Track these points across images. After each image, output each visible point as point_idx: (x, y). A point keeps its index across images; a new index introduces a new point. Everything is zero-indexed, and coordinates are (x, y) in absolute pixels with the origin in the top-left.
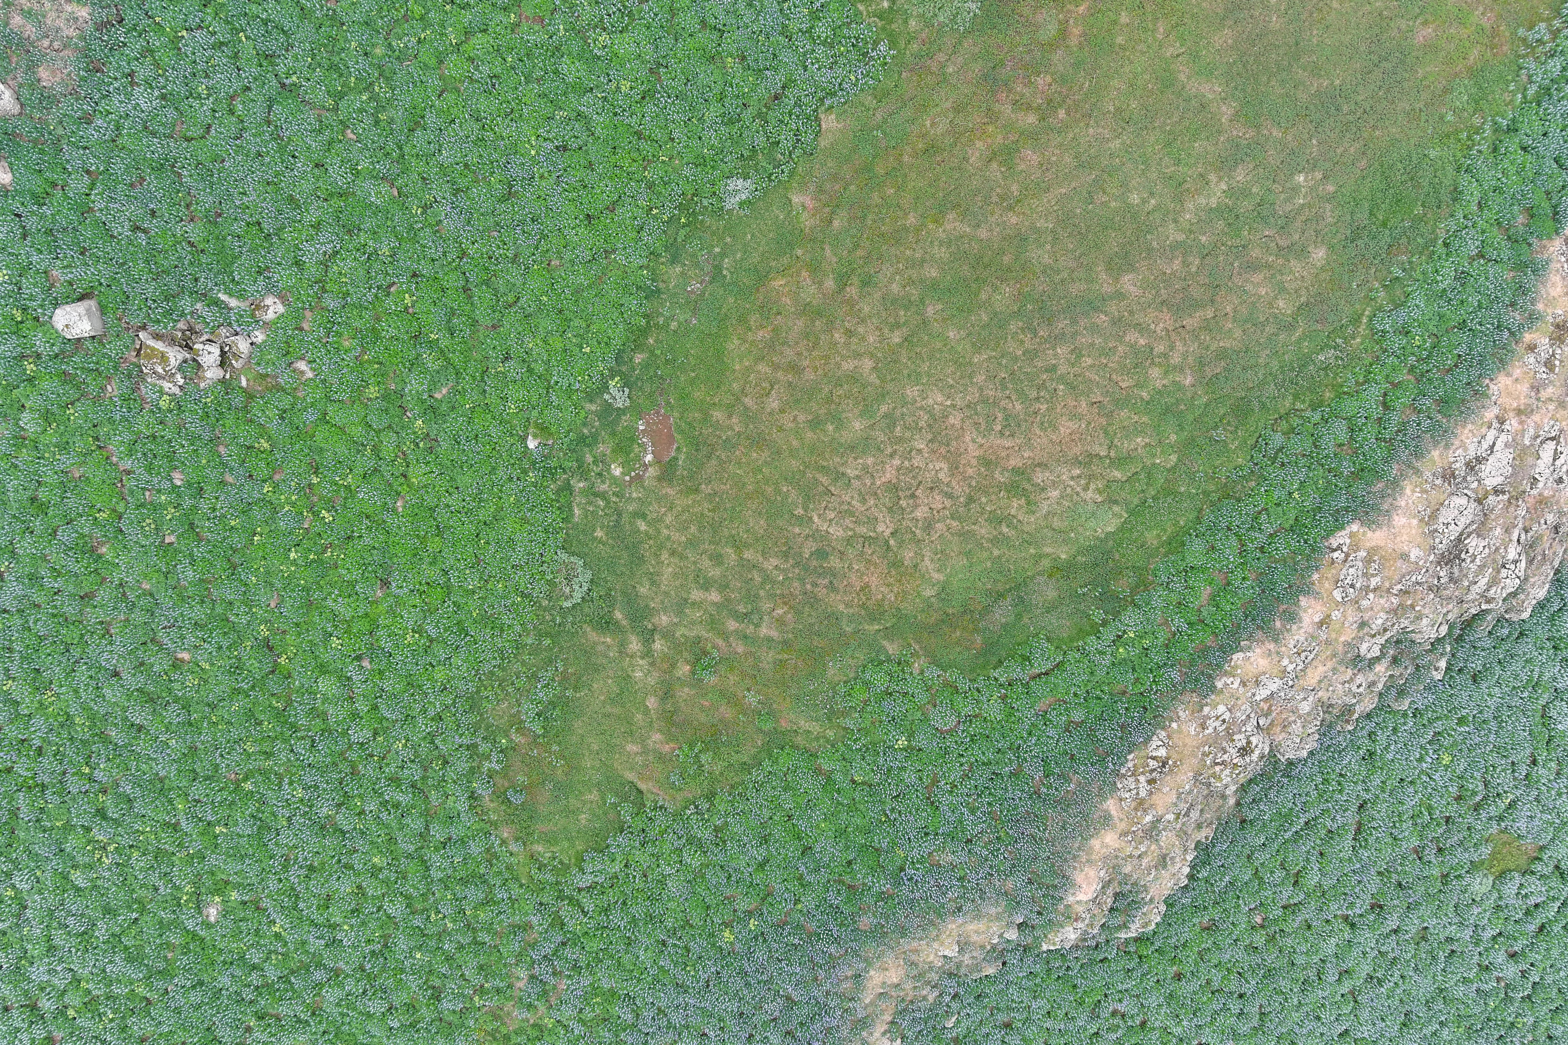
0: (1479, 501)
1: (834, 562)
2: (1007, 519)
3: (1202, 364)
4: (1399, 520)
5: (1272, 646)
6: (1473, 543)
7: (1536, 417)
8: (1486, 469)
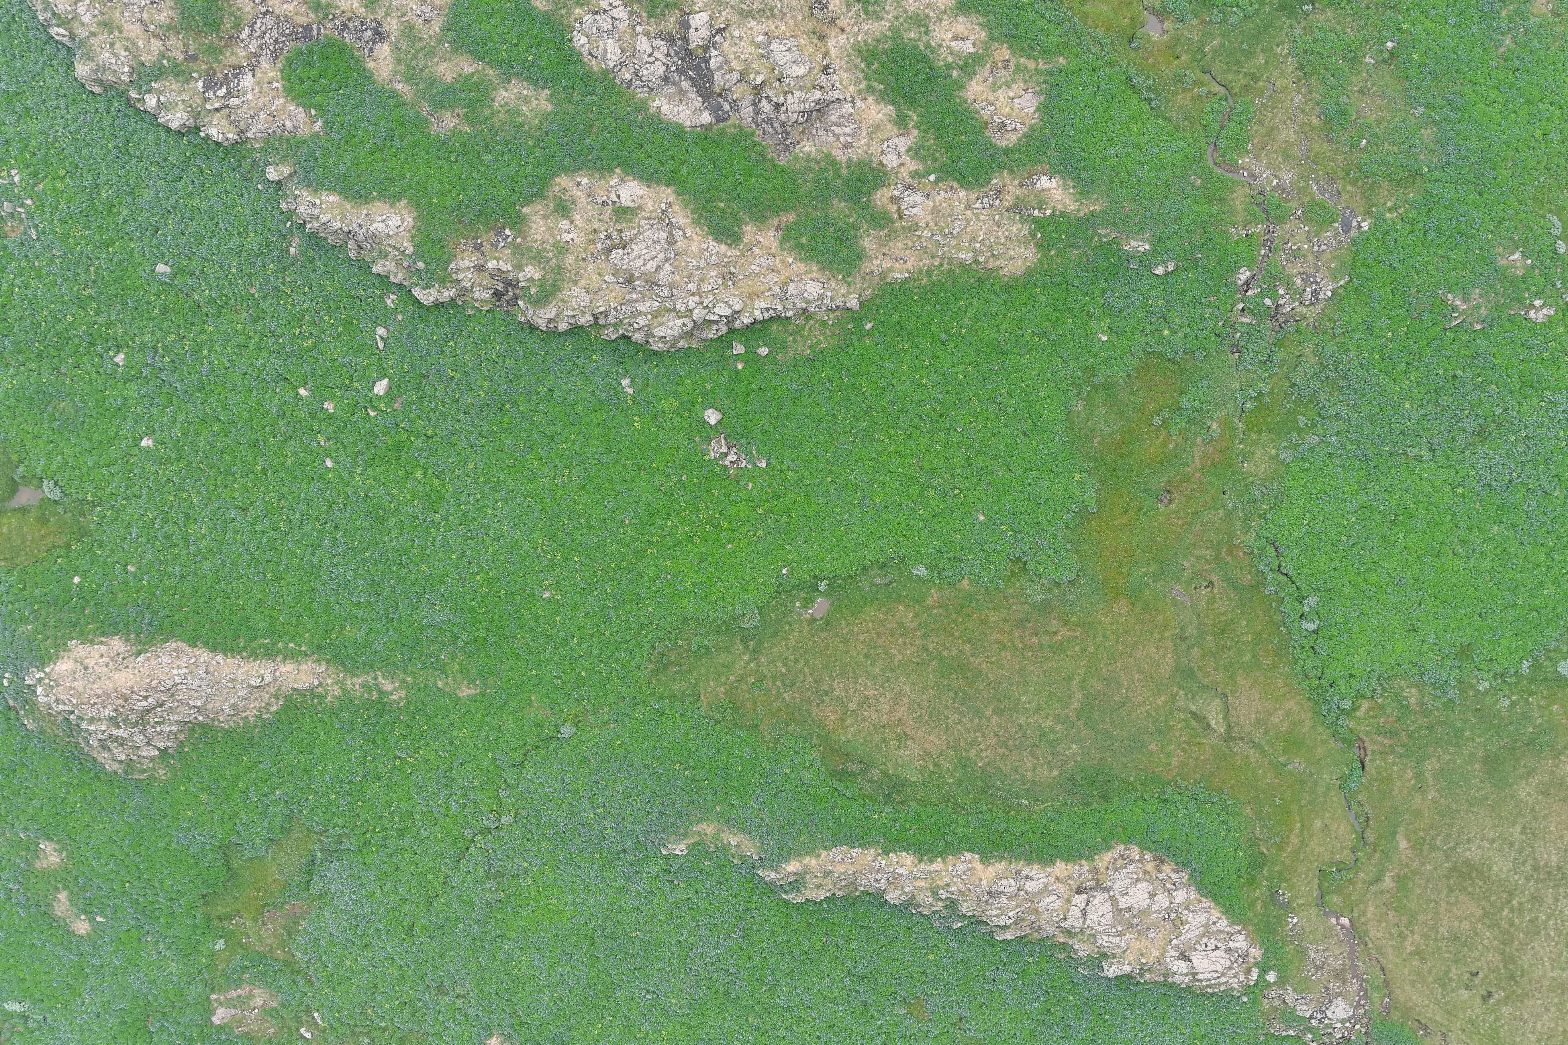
0: (1018, 890)
1: (827, 699)
2: (888, 744)
3: (989, 764)
4: (990, 869)
5: (917, 862)
6: (1004, 899)
7: (1060, 885)
8: (1030, 883)
